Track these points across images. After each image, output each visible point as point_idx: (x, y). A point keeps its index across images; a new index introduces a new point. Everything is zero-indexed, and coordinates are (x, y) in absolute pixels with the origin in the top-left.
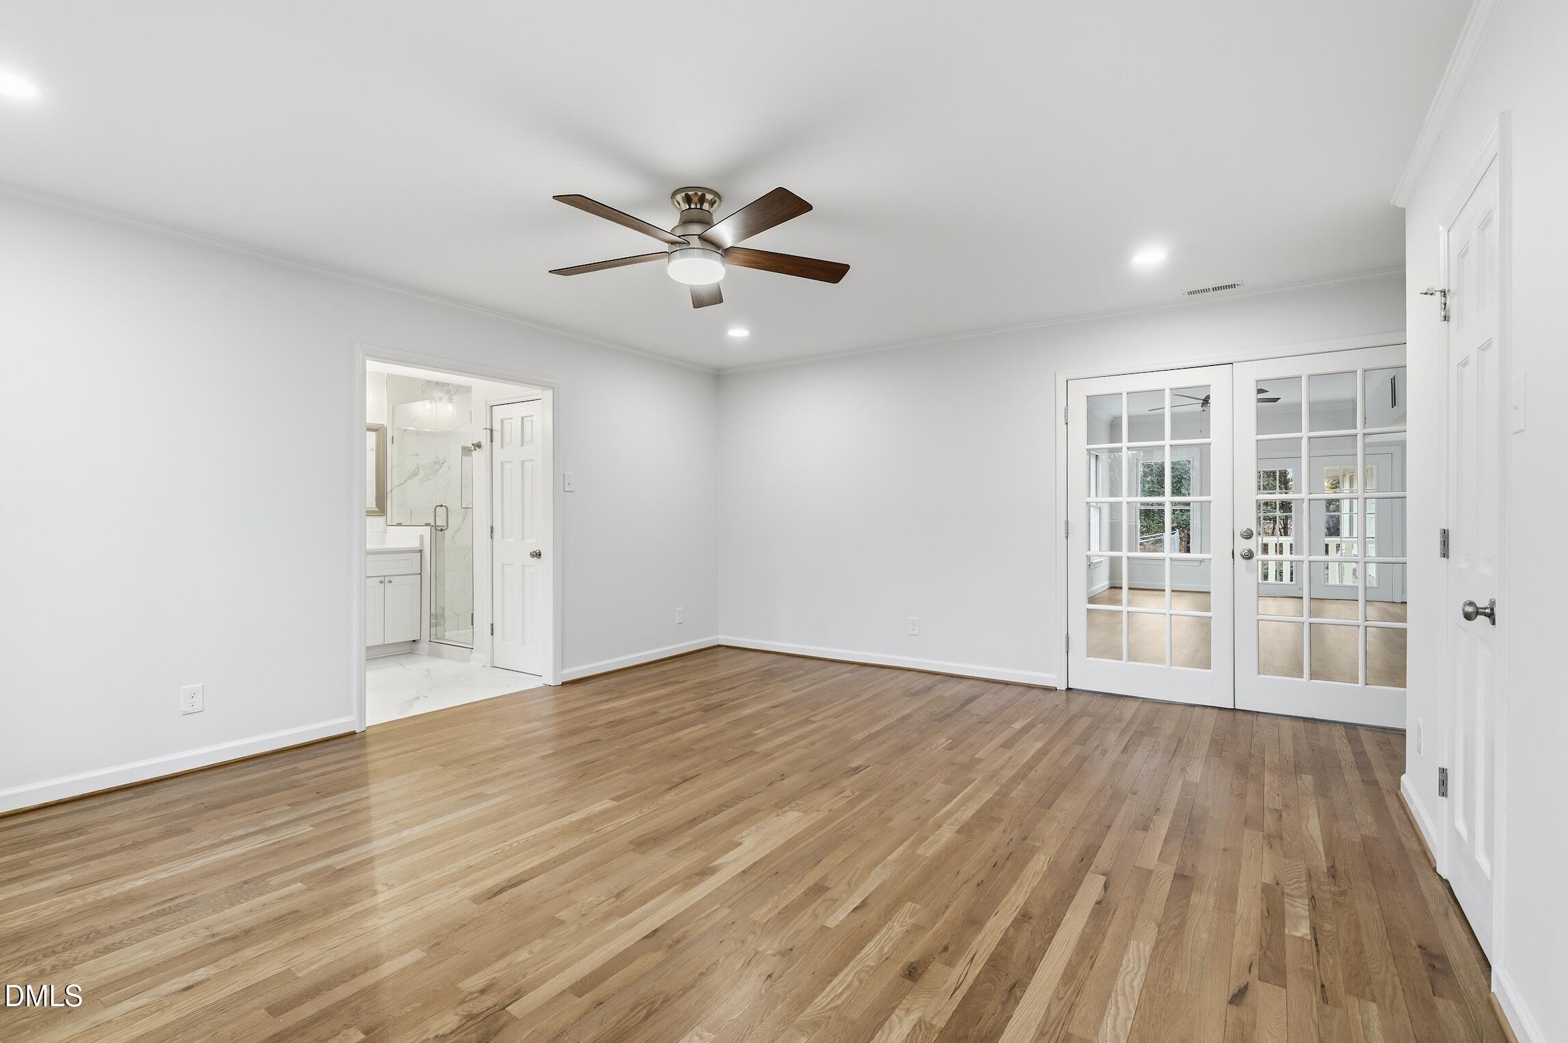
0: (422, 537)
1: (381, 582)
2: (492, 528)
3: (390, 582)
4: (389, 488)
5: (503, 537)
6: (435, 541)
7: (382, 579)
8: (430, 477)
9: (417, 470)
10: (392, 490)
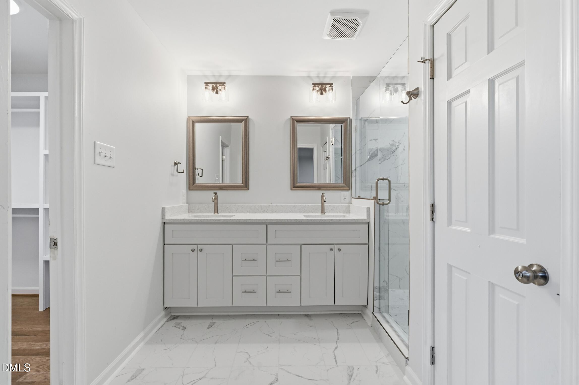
0: (368, 210)
1: (331, 250)
2: (433, 206)
3: (339, 250)
4: (353, 168)
5: (450, 223)
6: (379, 214)
7: (333, 247)
8: (387, 158)
9: (376, 152)
10: (356, 169)
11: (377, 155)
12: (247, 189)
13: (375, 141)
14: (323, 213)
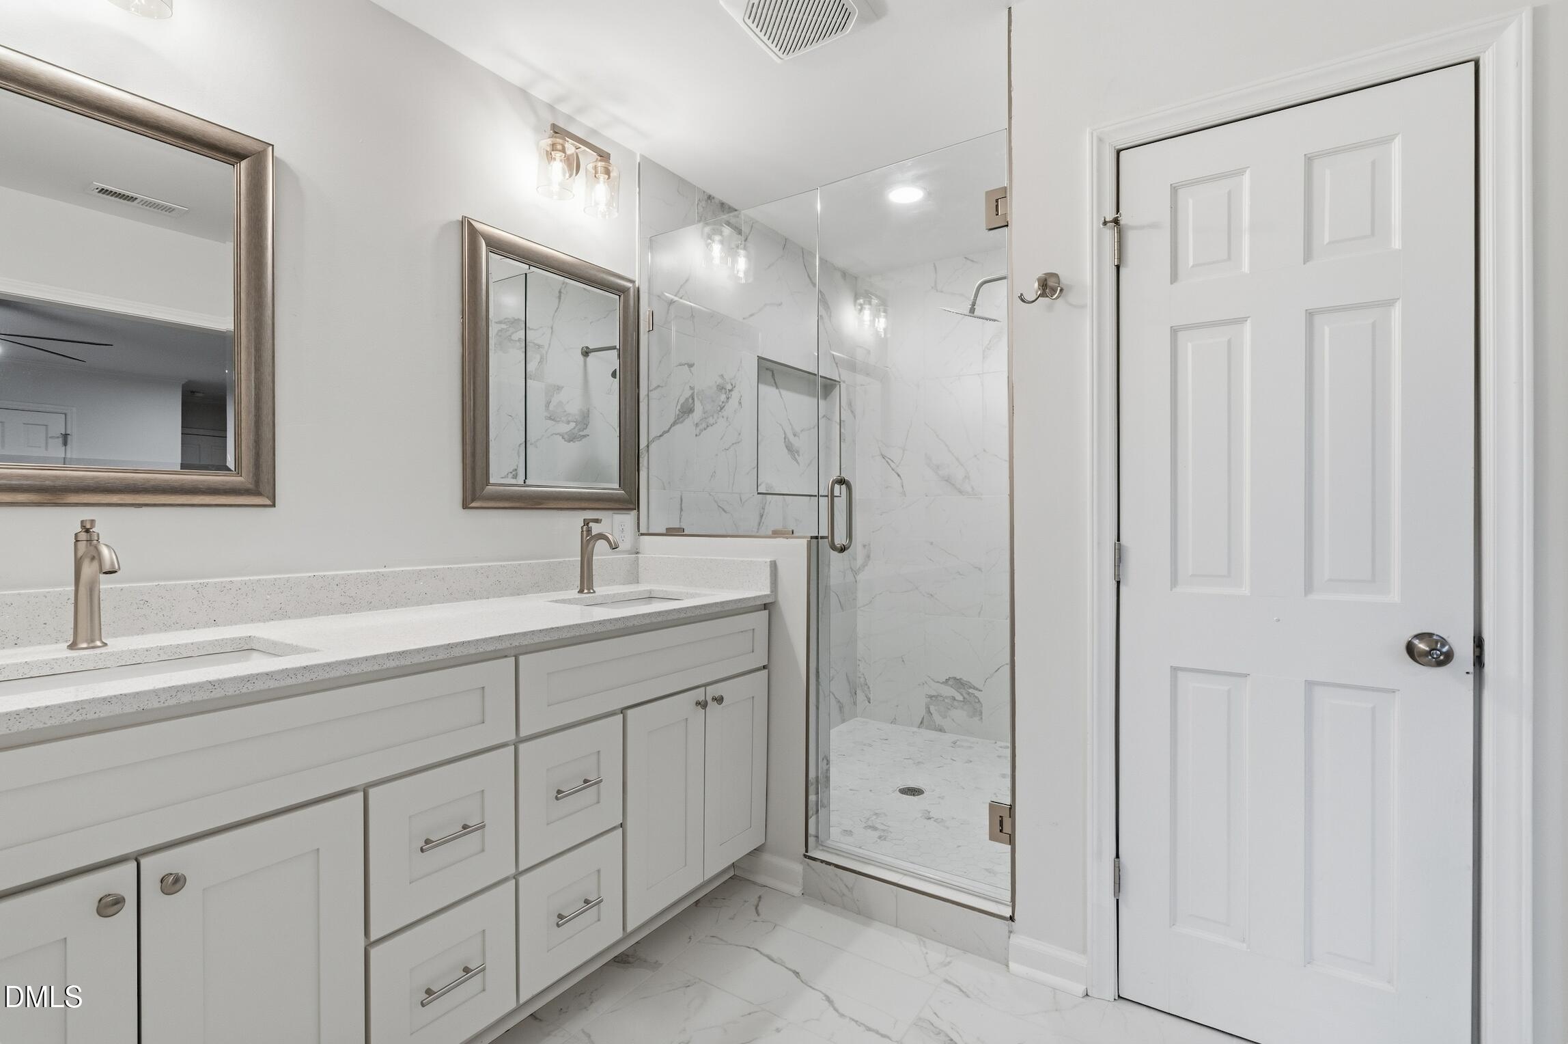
0: (773, 567)
3: (720, 700)
4: (644, 443)
7: (701, 694)
8: (711, 420)
9: (690, 401)
10: (648, 446)
11: (691, 411)
12: (269, 502)
13: (688, 368)
14: (589, 589)
